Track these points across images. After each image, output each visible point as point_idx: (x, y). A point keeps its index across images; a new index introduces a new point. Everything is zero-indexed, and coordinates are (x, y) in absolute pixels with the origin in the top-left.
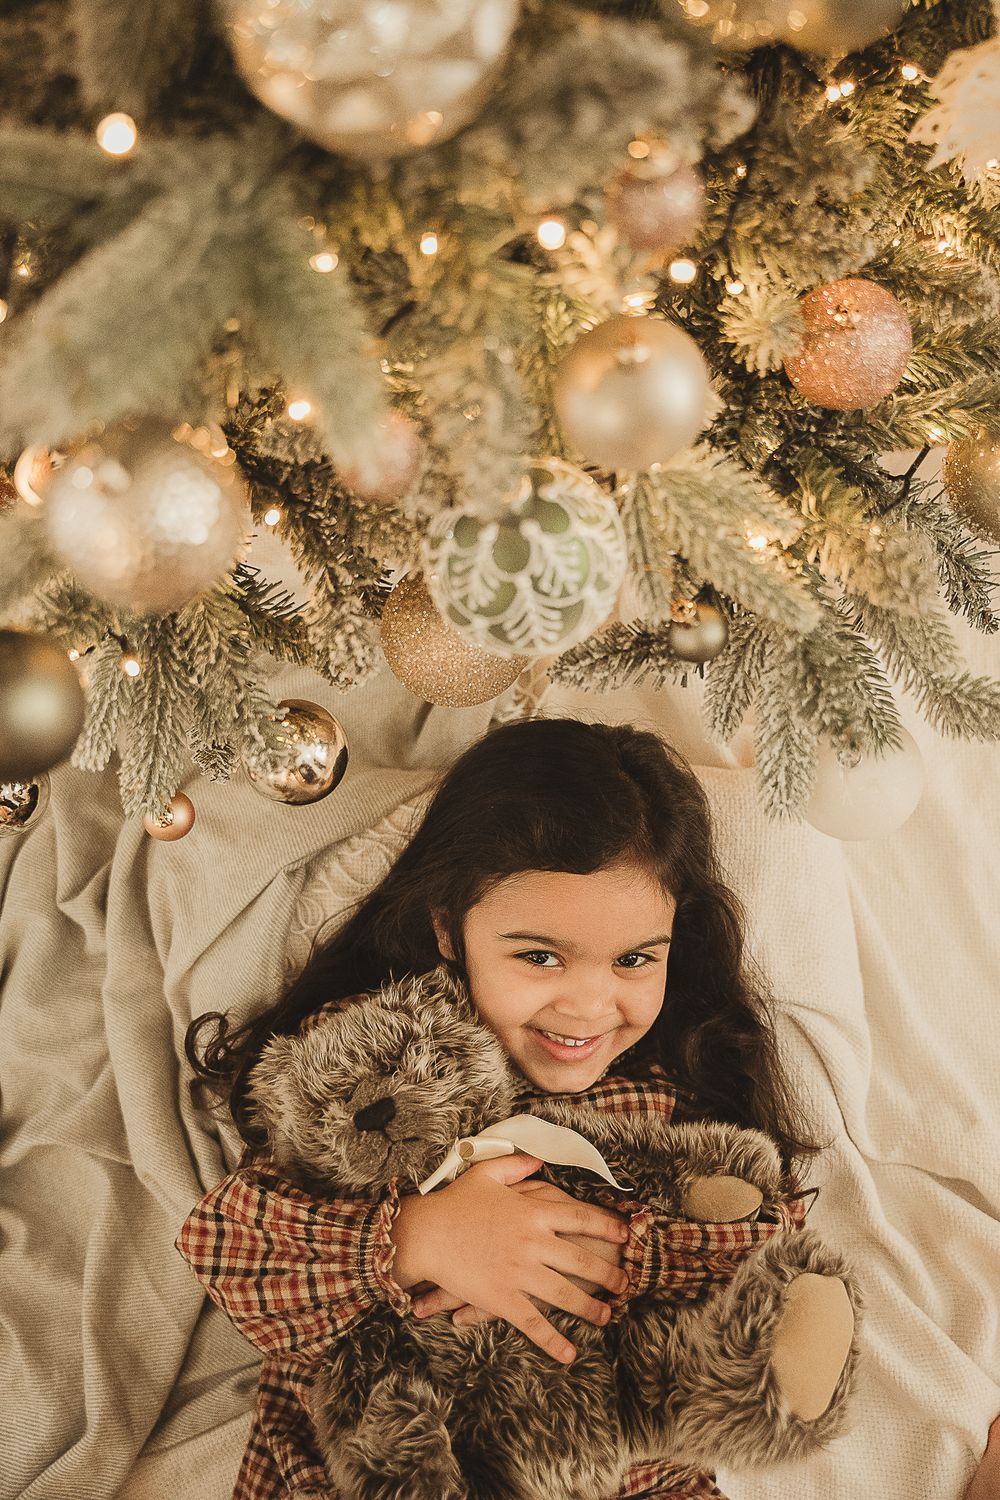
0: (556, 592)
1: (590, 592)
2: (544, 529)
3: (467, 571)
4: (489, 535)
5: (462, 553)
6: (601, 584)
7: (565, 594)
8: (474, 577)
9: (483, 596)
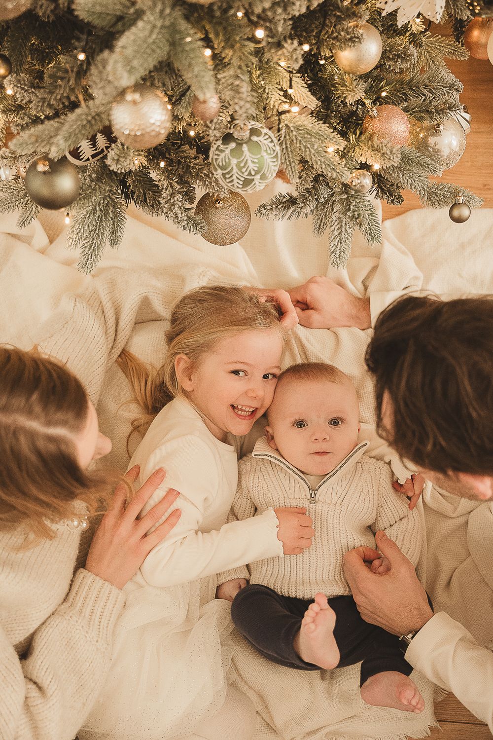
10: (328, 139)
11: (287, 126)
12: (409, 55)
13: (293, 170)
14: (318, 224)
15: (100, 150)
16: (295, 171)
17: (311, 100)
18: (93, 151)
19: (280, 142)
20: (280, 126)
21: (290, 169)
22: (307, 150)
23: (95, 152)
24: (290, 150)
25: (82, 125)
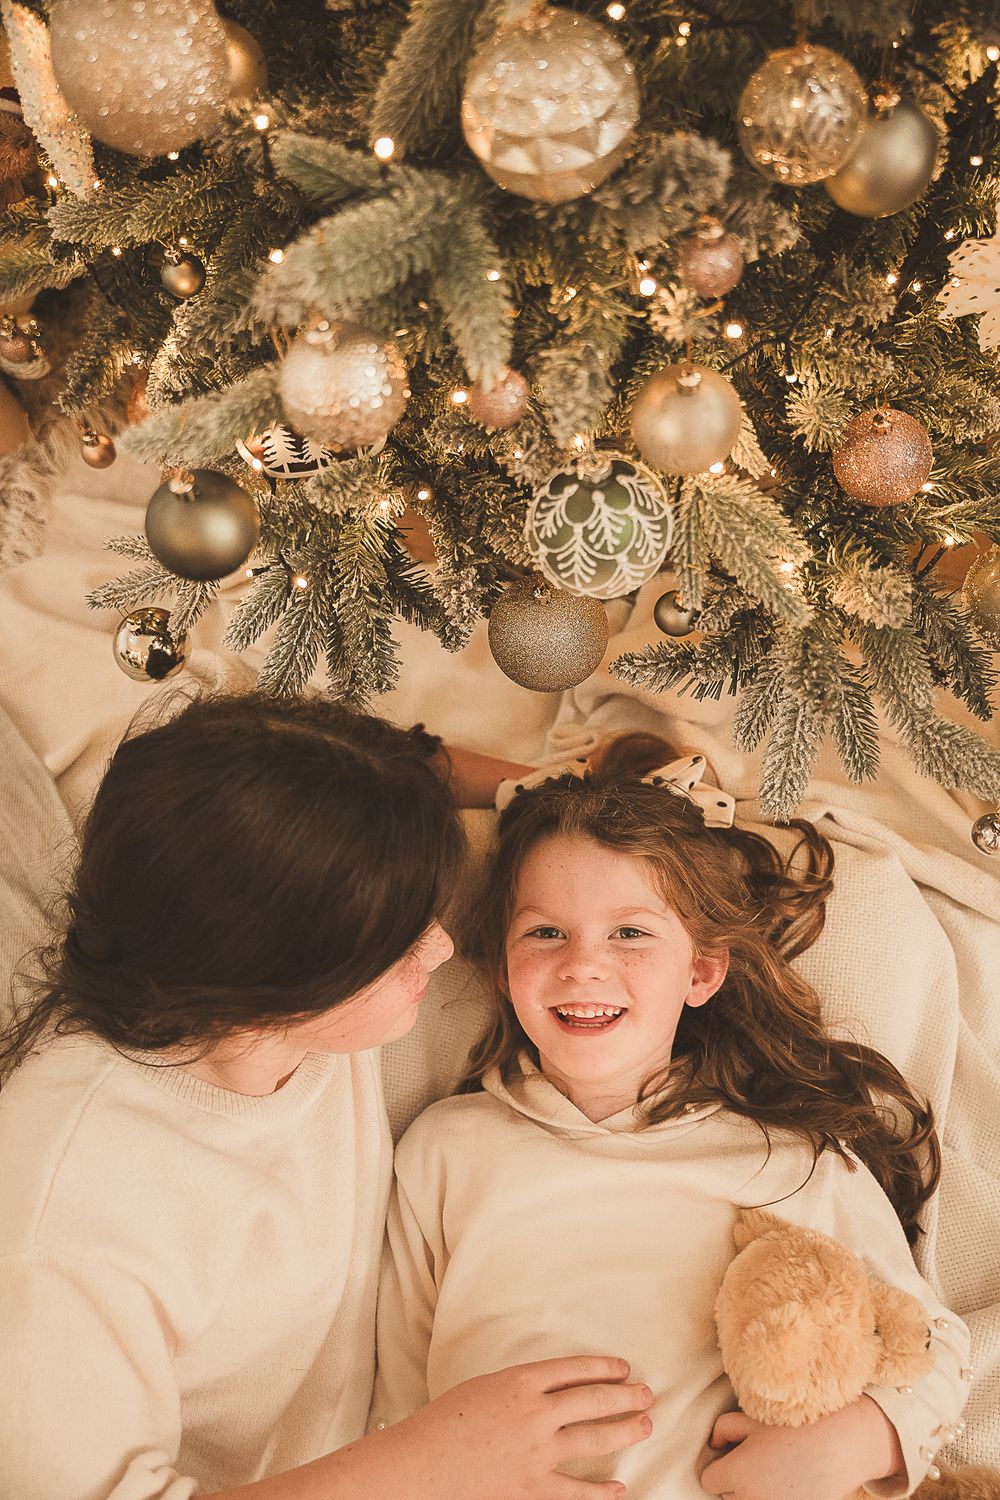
0: (598, 547)
1: (622, 558)
2: (607, 501)
3: (548, 509)
4: (571, 490)
5: (550, 497)
6: (633, 556)
7: (604, 550)
8: (550, 515)
9: (550, 530)
10: (776, 537)
11: (698, 492)
12: (985, 414)
13: (693, 583)
14: (746, 721)
15: (309, 461)
16: (697, 585)
17: (757, 459)
18: (295, 457)
19: (677, 521)
20: (682, 488)
21: (686, 580)
22: (729, 546)
23: (297, 460)
24: (693, 538)
25: (261, 401)
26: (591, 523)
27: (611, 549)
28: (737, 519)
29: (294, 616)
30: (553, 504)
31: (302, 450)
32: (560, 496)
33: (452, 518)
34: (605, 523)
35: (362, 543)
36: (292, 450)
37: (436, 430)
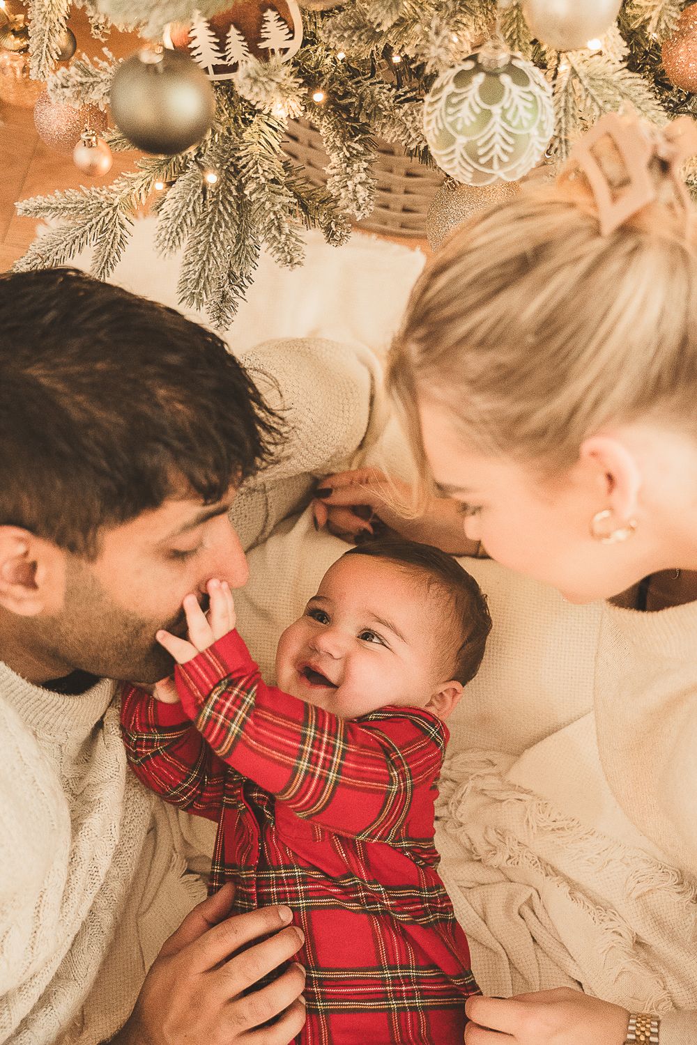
2: (513, 82)
3: (460, 103)
4: (479, 80)
5: (458, 91)
7: (520, 126)
8: (465, 106)
9: (468, 119)
11: (574, 73)
15: (231, 63)
18: (219, 58)
23: (221, 62)
26: (505, 102)
27: (525, 123)
28: (611, 92)
29: (207, 216)
30: (464, 96)
31: (225, 52)
32: (470, 87)
33: (338, 120)
34: (518, 101)
35: (260, 144)
36: (216, 51)
37: (330, 32)
